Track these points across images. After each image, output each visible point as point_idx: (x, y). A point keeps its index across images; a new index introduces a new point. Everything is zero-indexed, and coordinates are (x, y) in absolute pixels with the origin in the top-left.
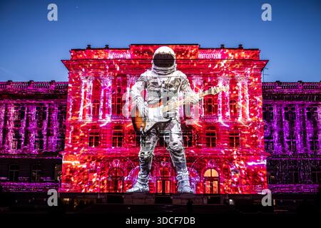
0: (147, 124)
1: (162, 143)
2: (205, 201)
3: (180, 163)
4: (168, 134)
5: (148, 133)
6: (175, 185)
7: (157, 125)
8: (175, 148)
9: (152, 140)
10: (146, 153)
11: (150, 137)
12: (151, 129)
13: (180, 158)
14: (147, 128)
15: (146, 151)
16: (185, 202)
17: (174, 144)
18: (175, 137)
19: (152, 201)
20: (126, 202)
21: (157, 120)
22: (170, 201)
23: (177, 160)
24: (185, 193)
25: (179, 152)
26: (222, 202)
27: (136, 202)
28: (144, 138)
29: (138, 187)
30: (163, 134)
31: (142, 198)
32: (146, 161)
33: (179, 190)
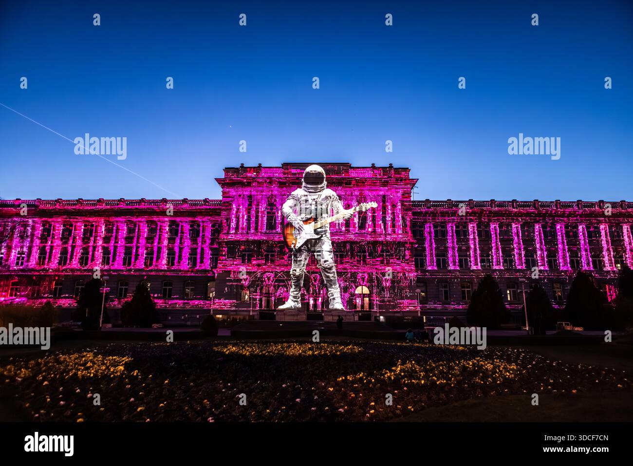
0: (298, 241)
1: (313, 261)
2: (356, 318)
3: (331, 280)
4: (319, 251)
5: (299, 250)
6: (326, 302)
7: (308, 242)
8: (326, 265)
9: (304, 258)
10: (298, 270)
11: (301, 255)
12: (302, 246)
13: (331, 275)
14: (298, 245)
15: (298, 269)
16: (337, 318)
17: (325, 261)
18: (326, 254)
19: (303, 318)
20: (278, 319)
21: (309, 237)
22: (322, 318)
23: (328, 277)
24: (336, 310)
25: (330, 269)
26: (373, 319)
27: (288, 319)
28: (295, 256)
29: (289, 304)
30: (314, 252)
31: (294, 315)
32: (298, 278)
33: (331, 307)
